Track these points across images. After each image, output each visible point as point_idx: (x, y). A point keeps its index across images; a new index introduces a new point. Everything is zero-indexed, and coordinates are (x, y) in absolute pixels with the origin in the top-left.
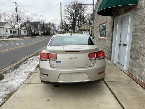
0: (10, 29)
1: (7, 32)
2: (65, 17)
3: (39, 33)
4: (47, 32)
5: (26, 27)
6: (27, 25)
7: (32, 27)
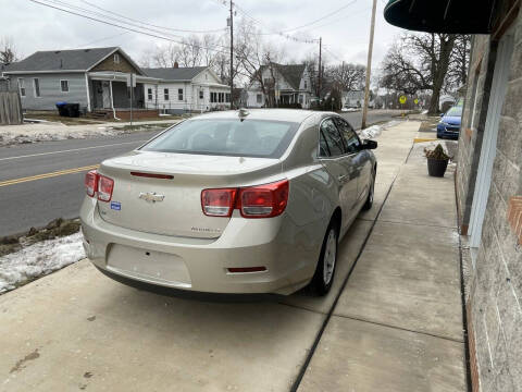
0: (211, 87)
1: (201, 97)
2: (404, 39)
3: (301, 101)
4: (329, 99)
5: (261, 81)
6: (266, 75)
7: (282, 79)
